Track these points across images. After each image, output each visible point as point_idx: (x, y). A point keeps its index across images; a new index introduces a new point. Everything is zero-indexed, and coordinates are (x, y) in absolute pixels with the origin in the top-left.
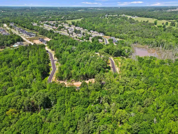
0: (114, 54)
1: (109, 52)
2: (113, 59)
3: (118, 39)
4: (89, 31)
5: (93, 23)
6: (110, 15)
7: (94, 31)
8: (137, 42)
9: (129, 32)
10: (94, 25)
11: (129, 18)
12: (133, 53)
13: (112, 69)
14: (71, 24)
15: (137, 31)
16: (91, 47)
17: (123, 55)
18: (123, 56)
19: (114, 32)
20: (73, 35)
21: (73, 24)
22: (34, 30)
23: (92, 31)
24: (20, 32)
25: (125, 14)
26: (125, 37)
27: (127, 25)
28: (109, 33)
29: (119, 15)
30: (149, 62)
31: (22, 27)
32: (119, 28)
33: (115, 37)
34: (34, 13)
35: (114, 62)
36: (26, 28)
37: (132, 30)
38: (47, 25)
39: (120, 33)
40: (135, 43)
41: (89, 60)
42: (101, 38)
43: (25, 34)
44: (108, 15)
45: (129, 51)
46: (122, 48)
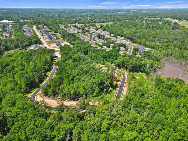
0: (130, 68)
1: (124, 65)
2: (127, 74)
3: (148, 49)
4: (115, 36)
5: (124, 28)
6: (151, 18)
7: (122, 36)
8: (171, 55)
9: (165, 40)
10: (124, 30)
11: (173, 23)
12: (158, 70)
13: (118, 89)
14: (99, 28)
15: (176, 39)
16: (105, 57)
17: (142, 70)
18: (142, 72)
19: (145, 40)
20: (95, 40)
21: (101, 27)
22: (58, 33)
23: (118, 37)
24: (44, 34)
25: (170, 18)
26: (157, 47)
27: (165, 31)
28: (138, 40)
29: (163, 19)
30: (170, 87)
31: (49, 28)
32: (153, 34)
33: (145, 46)
34: (71, 15)
35: (126, 79)
36: (52, 31)
37: (170, 38)
38: (74, 28)
39: (152, 41)
40: (168, 55)
41: (88, 74)
42: (124, 46)
43: (47, 36)
44: (149, 18)
45: (152, 66)
46: (142, 62)
